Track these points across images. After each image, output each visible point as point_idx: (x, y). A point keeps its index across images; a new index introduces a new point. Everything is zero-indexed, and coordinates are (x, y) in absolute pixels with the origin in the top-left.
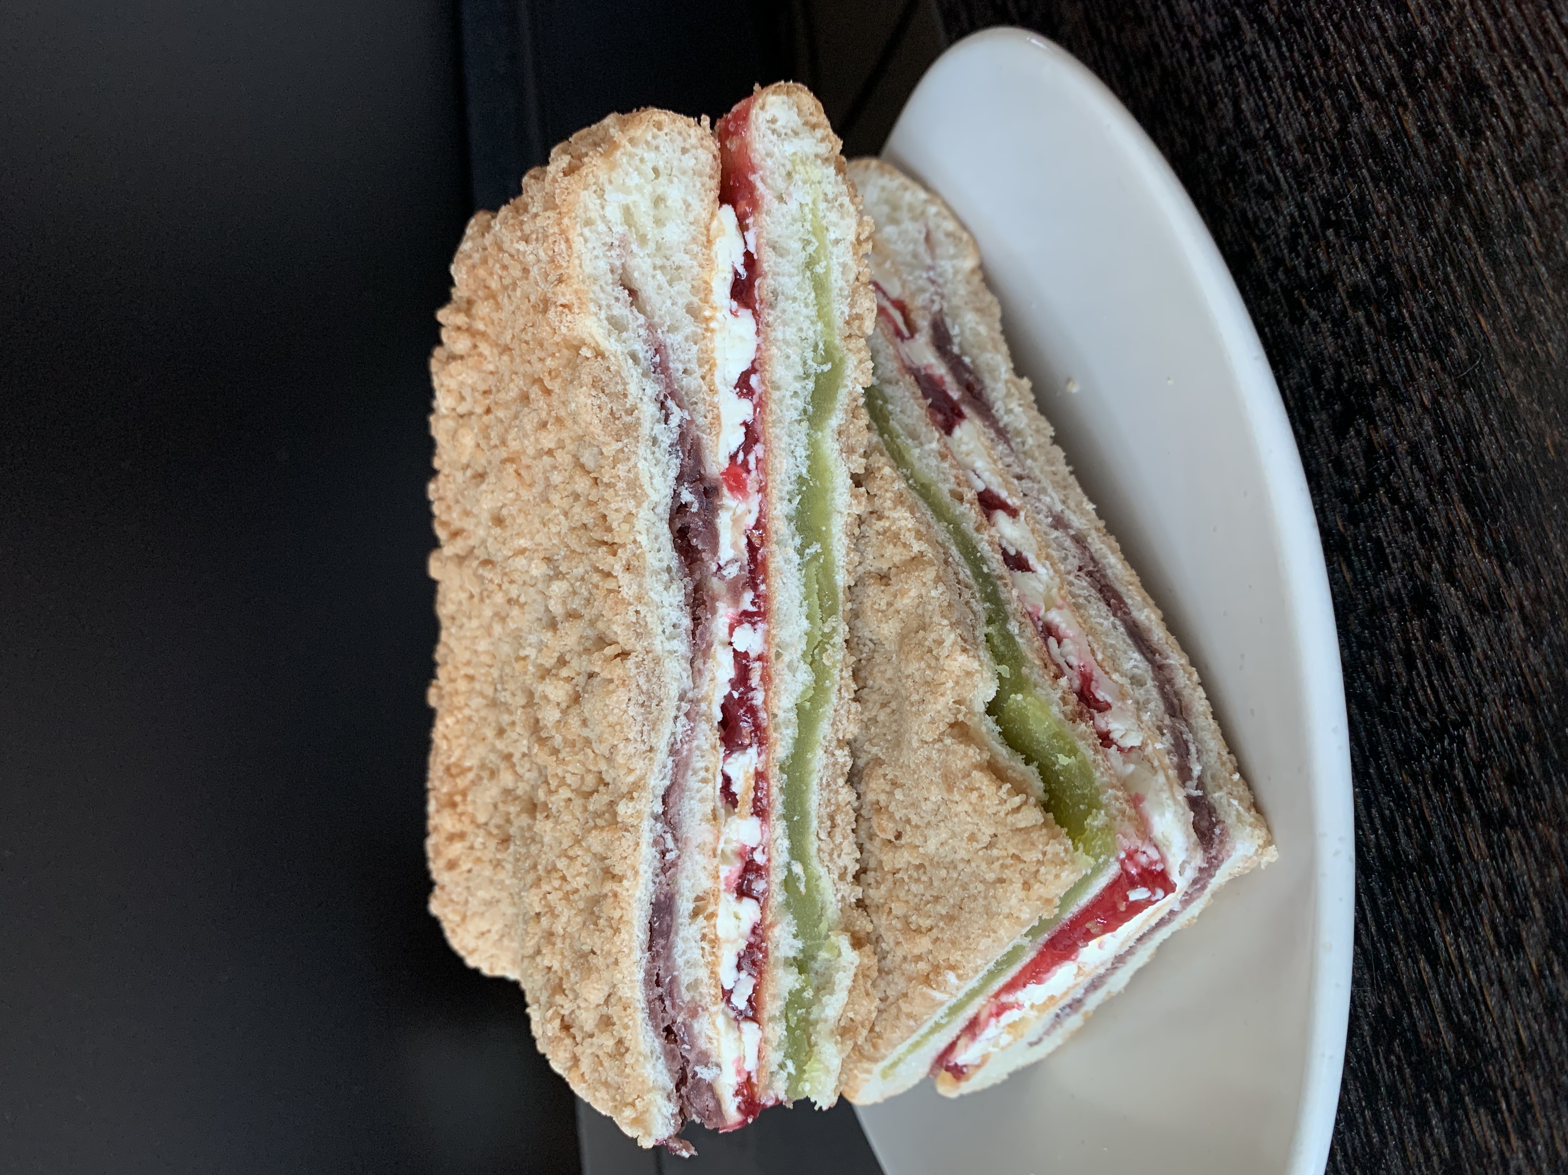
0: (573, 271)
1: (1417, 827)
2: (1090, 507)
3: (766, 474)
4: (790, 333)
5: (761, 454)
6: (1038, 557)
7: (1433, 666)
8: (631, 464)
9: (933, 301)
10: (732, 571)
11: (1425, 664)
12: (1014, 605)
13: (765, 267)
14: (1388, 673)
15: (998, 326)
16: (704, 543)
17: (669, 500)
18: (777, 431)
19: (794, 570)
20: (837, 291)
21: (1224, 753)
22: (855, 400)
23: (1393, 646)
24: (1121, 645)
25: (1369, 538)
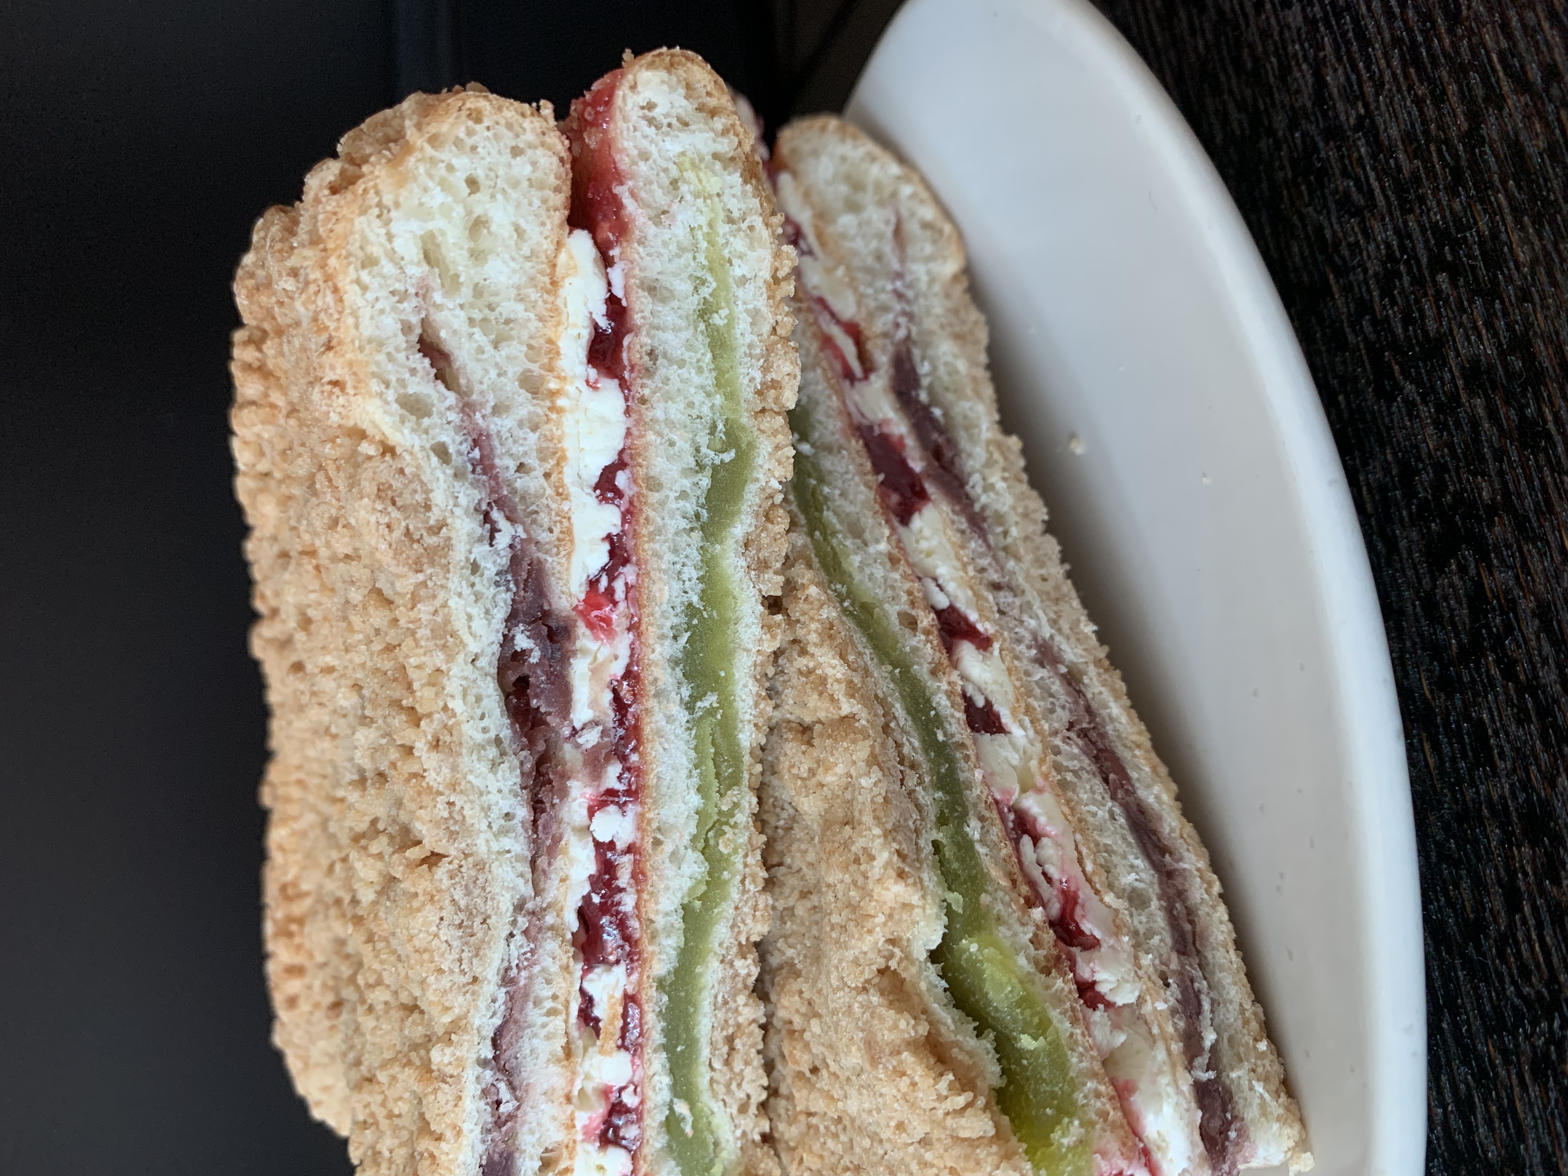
0: (346, 332)
1: (1503, 1119)
2: (1089, 628)
3: (640, 607)
4: (676, 410)
5: (631, 579)
6: (1014, 712)
7: (1546, 917)
8: (438, 603)
9: (897, 325)
10: (590, 738)
11: (1535, 909)
12: (976, 792)
13: (637, 319)
14: (1479, 906)
15: (983, 358)
16: (549, 704)
17: (496, 648)
18: (657, 546)
19: (679, 731)
20: (744, 349)
21: (1248, 1005)
22: (771, 497)
23: (1490, 872)
24: (1120, 846)
25: (1468, 719)
